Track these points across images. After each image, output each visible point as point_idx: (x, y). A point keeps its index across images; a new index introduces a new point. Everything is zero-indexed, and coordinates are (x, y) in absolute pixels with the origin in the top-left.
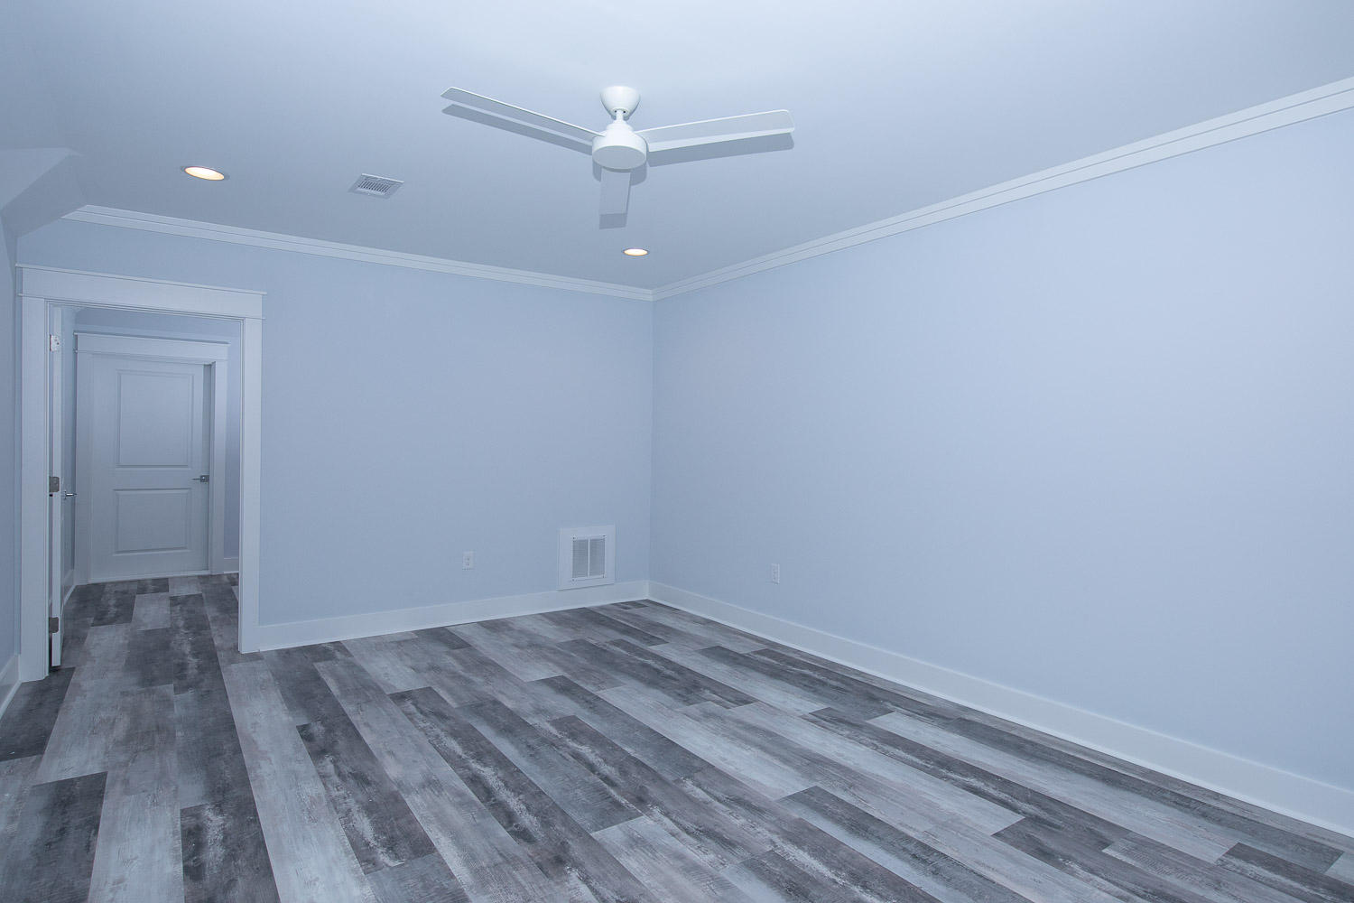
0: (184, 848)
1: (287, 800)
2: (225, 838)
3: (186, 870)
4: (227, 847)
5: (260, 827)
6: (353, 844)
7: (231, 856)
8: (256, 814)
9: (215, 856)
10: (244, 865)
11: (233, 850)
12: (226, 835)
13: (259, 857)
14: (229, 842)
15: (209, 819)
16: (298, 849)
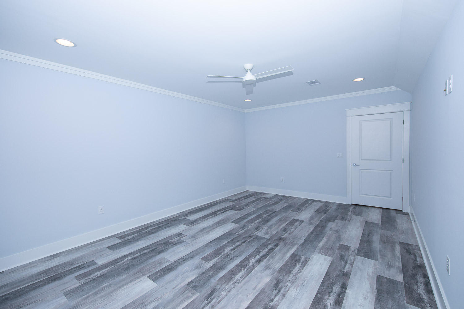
0: (343, 297)
1: (303, 294)
2: (330, 292)
3: (346, 289)
4: (332, 288)
5: (319, 289)
6: (304, 266)
7: (333, 284)
8: (316, 295)
9: (336, 288)
10: (331, 279)
11: (331, 286)
12: (329, 293)
13: (326, 279)
14: (330, 290)
15: (331, 306)
16: (316, 274)
